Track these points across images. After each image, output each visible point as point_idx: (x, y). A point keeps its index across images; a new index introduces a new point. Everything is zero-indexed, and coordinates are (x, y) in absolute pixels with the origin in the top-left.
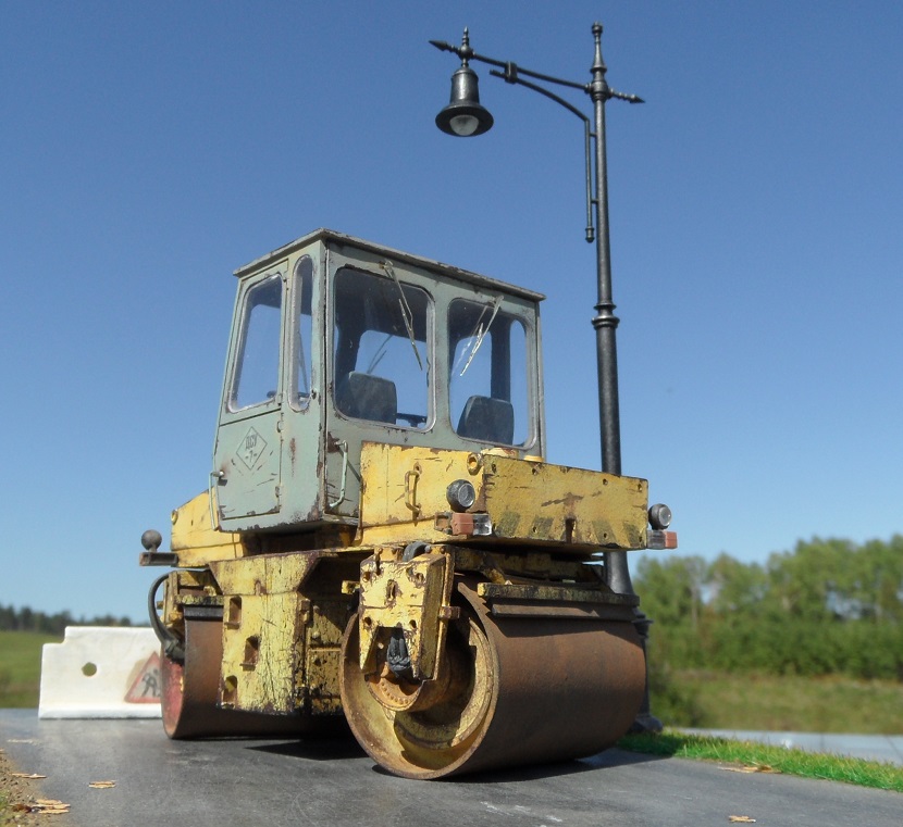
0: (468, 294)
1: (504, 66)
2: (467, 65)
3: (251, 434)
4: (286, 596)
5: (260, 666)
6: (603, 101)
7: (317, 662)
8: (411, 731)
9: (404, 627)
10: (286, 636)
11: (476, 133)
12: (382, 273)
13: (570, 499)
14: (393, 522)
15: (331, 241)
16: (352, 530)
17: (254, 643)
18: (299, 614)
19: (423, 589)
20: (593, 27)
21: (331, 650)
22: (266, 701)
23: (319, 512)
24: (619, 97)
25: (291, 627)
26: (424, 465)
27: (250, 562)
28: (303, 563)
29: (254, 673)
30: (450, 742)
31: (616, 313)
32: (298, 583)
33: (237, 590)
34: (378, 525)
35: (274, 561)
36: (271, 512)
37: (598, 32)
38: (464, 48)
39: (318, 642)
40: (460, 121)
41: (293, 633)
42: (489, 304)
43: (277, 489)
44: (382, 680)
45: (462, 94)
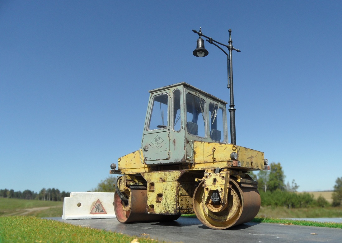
0: (212, 101)
1: (209, 39)
2: (201, 37)
3: (157, 137)
4: (173, 182)
5: (163, 202)
6: (232, 51)
7: (181, 200)
8: (213, 217)
9: (219, 190)
10: (173, 193)
11: (204, 56)
12: (195, 95)
13: (252, 157)
14: (205, 163)
15: (185, 86)
16: (191, 164)
17: (160, 196)
18: (177, 187)
19: (225, 180)
20: (229, 30)
21: (184, 197)
22: (166, 211)
23: (185, 160)
24: (235, 50)
25: (175, 191)
26: (216, 148)
27: (158, 173)
28: (179, 173)
29: (161, 203)
30: (226, 220)
31: (235, 107)
32: (177, 179)
33: (152, 181)
34: (200, 163)
35: (167, 173)
36: (166, 159)
37: (230, 32)
38: (200, 33)
39: (182, 195)
40: (200, 53)
41: (176, 192)
42: (216, 104)
43: (169, 153)
44: (209, 204)
45: (200, 45)
